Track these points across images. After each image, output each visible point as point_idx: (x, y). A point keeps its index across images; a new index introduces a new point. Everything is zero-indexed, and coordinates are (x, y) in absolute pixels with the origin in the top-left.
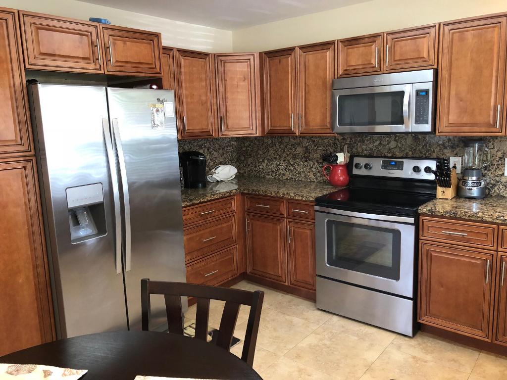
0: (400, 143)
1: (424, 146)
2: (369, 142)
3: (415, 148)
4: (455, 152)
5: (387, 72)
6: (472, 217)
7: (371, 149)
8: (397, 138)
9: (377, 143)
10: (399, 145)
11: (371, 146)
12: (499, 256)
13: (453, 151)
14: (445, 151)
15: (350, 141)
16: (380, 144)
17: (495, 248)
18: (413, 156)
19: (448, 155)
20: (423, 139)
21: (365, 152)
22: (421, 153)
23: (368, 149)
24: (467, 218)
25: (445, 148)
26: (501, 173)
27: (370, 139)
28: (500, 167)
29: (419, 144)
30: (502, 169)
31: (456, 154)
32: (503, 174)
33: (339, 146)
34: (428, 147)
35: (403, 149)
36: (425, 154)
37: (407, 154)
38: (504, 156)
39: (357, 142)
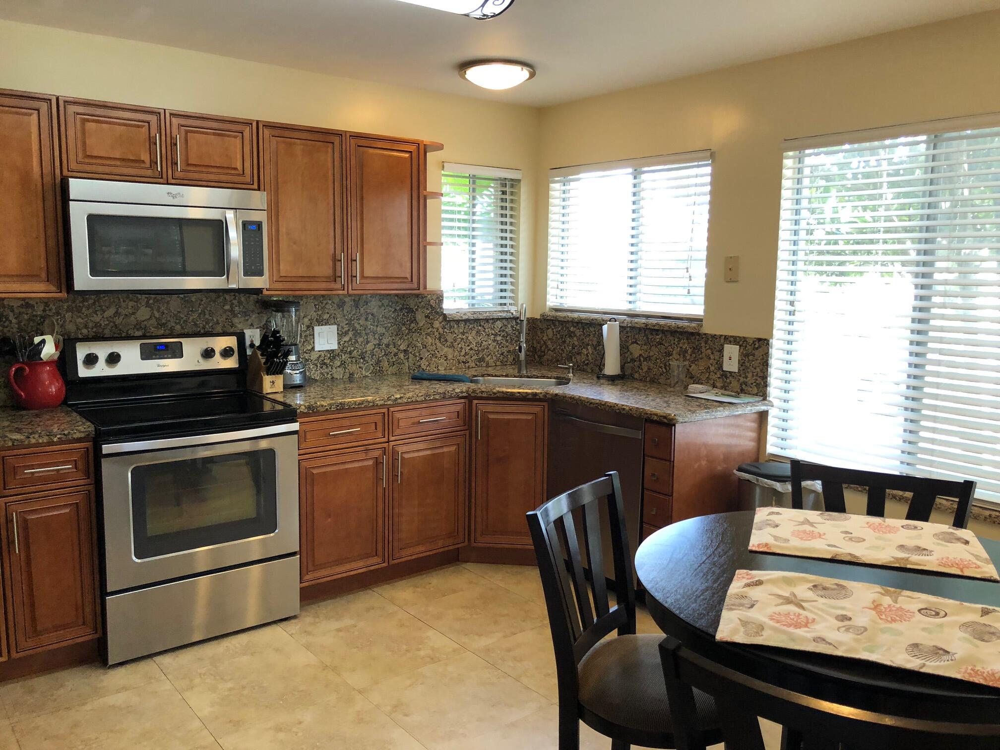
0: (159, 311)
1: (201, 313)
2: (91, 311)
3: (185, 318)
4: (250, 322)
5: (173, 181)
6: (363, 404)
7: (97, 325)
8: (151, 302)
9: (111, 312)
10: (157, 315)
11: (97, 318)
12: (391, 448)
13: (247, 320)
14: (236, 320)
15: (44, 311)
16: (117, 313)
17: (385, 439)
18: (183, 331)
19: (240, 326)
20: (199, 301)
21: (85, 331)
22: (196, 325)
23: (90, 325)
24: (357, 406)
25: (235, 316)
26: (310, 348)
27: (94, 303)
28: (308, 339)
29: (192, 311)
30: (312, 342)
31: (252, 325)
32: (313, 348)
33: (14, 321)
34: (207, 316)
35: (164, 321)
36: (204, 328)
37: (172, 329)
38: (311, 324)
39: (63, 312)
